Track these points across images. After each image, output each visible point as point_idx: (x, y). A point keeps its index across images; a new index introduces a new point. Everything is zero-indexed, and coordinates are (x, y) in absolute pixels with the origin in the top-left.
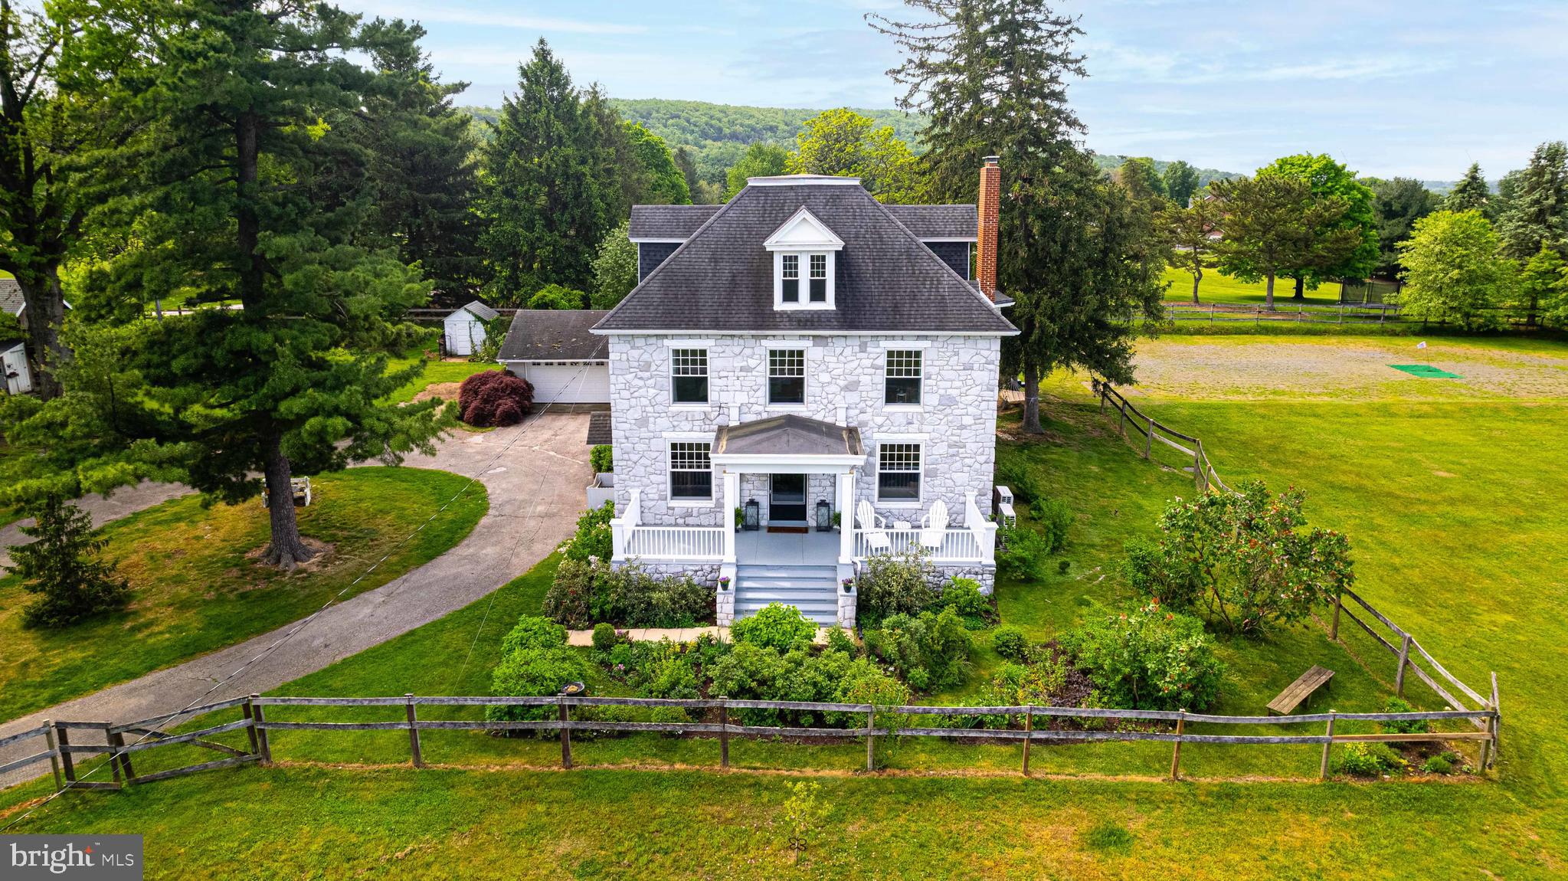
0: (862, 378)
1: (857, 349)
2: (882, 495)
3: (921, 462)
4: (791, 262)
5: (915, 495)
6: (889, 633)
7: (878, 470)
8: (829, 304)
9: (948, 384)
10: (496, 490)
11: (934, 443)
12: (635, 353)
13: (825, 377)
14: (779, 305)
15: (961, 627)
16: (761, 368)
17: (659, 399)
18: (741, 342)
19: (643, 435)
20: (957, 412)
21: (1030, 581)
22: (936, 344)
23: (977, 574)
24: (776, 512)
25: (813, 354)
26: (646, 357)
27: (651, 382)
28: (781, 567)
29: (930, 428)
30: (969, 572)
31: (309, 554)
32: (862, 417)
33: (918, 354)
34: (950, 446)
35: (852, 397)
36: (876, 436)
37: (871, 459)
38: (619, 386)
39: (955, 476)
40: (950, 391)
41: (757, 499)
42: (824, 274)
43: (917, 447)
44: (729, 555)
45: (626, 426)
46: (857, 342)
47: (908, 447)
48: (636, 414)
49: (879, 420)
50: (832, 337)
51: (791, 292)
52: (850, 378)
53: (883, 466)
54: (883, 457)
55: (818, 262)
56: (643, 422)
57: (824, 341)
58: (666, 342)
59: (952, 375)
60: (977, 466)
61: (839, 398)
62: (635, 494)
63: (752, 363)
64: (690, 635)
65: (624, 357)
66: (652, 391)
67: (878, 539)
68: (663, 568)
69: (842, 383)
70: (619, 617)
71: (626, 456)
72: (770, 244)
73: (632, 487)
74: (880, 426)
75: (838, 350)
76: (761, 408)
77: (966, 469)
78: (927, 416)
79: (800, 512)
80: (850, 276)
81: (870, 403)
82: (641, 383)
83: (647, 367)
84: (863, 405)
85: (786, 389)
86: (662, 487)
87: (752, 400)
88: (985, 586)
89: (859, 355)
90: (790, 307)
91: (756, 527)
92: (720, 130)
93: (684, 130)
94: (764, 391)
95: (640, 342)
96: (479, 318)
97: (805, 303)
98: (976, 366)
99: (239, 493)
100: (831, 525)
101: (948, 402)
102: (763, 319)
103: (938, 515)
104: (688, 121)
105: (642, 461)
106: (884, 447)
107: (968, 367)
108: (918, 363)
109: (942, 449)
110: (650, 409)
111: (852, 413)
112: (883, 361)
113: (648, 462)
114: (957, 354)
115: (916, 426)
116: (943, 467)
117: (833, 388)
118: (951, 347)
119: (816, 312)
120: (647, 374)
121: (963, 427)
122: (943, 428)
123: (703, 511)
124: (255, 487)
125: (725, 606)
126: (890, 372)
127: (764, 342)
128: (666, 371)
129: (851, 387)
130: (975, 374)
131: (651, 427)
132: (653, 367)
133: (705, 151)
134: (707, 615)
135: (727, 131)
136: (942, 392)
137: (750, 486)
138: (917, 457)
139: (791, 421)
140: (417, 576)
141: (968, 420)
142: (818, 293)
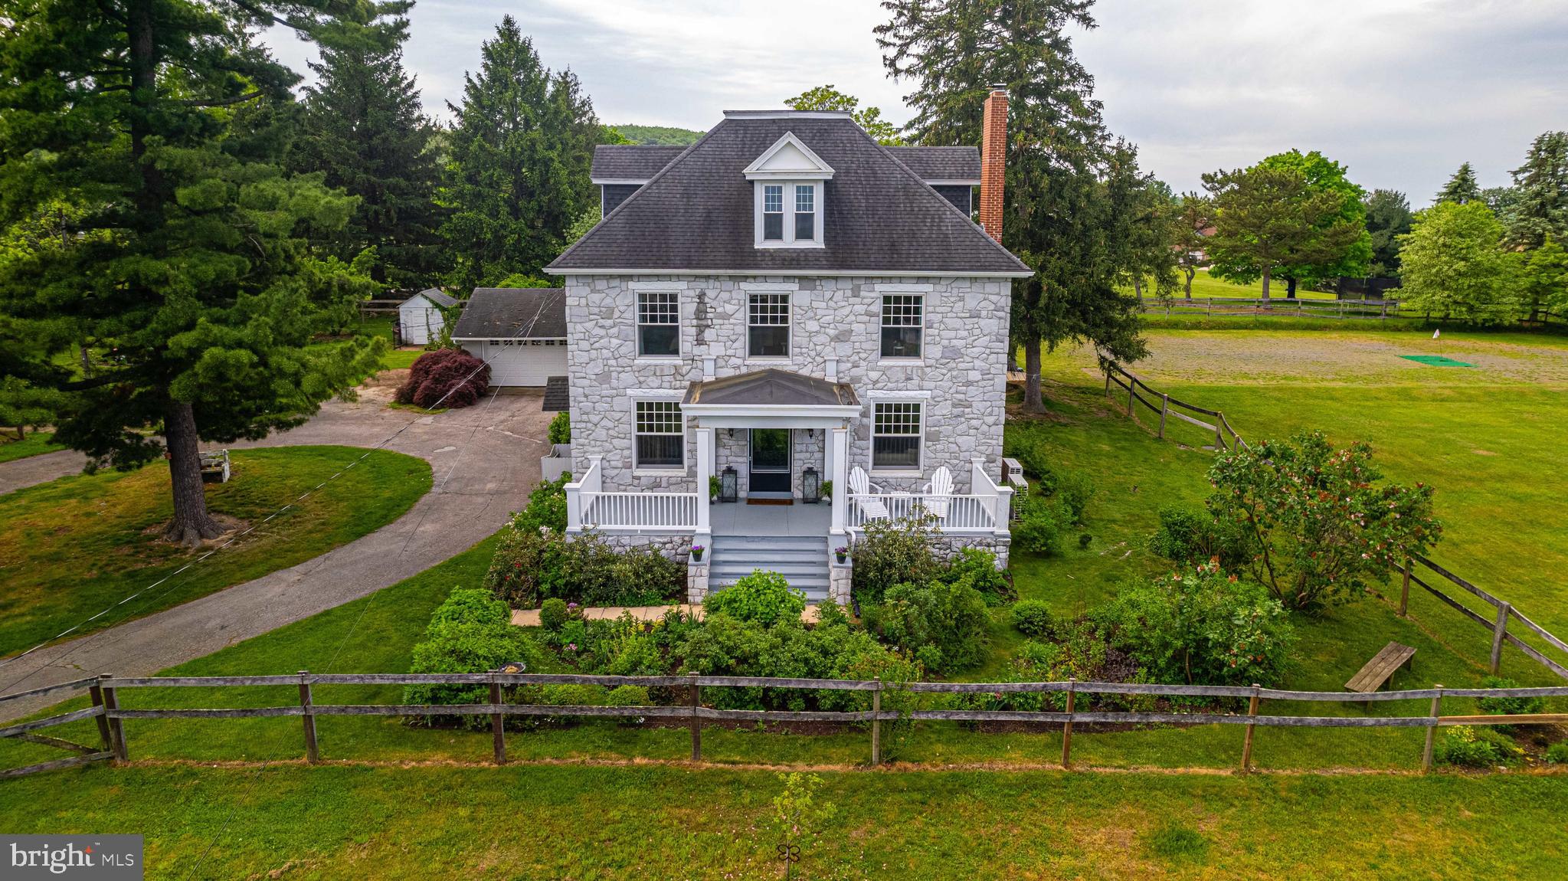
0: (855, 326)
1: (849, 293)
2: (877, 463)
3: (922, 424)
4: (774, 194)
5: (914, 462)
6: (893, 607)
7: (872, 434)
8: (818, 242)
9: (952, 334)
10: (444, 468)
11: (935, 402)
12: (596, 298)
13: (813, 326)
14: (760, 243)
15: (978, 602)
16: (740, 315)
17: (623, 350)
18: (717, 284)
19: (604, 393)
20: (962, 366)
21: (1048, 555)
22: (938, 287)
23: (988, 545)
24: (757, 483)
25: (799, 298)
26: (608, 301)
27: (615, 330)
28: (763, 538)
29: (932, 385)
30: (980, 544)
31: (218, 530)
32: (855, 372)
33: (918, 300)
34: (954, 406)
35: (844, 349)
36: (870, 393)
37: (865, 420)
38: (576, 336)
39: (960, 440)
40: (955, 342)
41: (735, 466)
42: (811, 207)
43: (917, 407)
44: (703, 526)
45: (586, 382)
46: (849, 285)
47: (907, 407)
48: (597, 368)
49: (874, 375)
50: (820, 278)
51: (774, 229)
52: (841, 327)
53: (878, 429)
54: (878, 419)
55: (804, 193)
56: (604, 377)
57: (811, 284)
58: (632, 285)
59: (958, 323)
60: (985, 428)
61: (828, 349)
62: (595, 462)
63: (729, 308)
64: (655, 614)
65: (583, 301)
66: (615, 342)
67: (875, 509)
68: (625, 540)
69: (832, 332)
70: (574, 592)
71: (585, 417)
72: (751, 171)
73: (594, 453)
74: (875, 382)
75: (828, 295)
76: (739, 362)
77: (972, 432)
78: (928, 370)
79: (784, 483)
80: (840, 213)
81: (863, 355)
82: (602, 332)
83: (609, 313)
84: (855, 358)
85: (769, 339)
86: (626, 453)
87: (730, 352)
88: (1000, 559)
89: (852, 300)
90: (773, 245)
91: (734, 499)
94: (743, 342)
95: (601, 284)
96: (437, 305)
97: (789, 241)
98: (984, 313)
99: (133, 456)
100: (821, 495)
101: (952, 354)
102: (743, 258)
103: (942, 481)
105: (603, 423)
106: (879, 408)
107: (975, 315)
108: (917, 311)
109: (945, 409)
110: (612, 362)
111: (843, 367)
112: (878, 307)
113: (610, 425)
114: (962, 299)
115: (916, 382)
116: (946, 429)
117: (821, 338)
118: (955, 291)
119: (802, 250)
120: (609, 322)
121: (969, 383)
122: (946, 384)
123: (673, 480)
124: (153, 450)
125: (698, 581)
126: (886, 321)
127: (743, 285)
128: (632, 316)
129: (842, 337)
130: (982, 322)
131: (614, 383)
132: (617, 314)
134: (675, 588)
136: (945, 342)
137: (727, 452)
138: (917, 419)
139: (773, 374)
140: (341, 554)
141: (974, 376)
142: (804, 229)
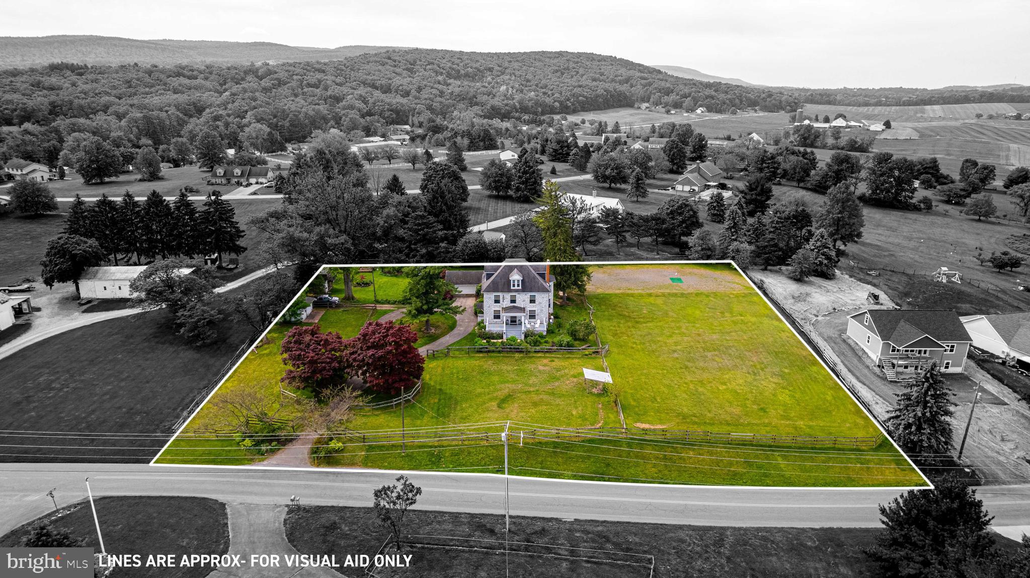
0: (526, 300)
1: (525, 295)
2: (529, 319)
3: (536, 313)
4: (514, 281)
5: (535, 319)
6: (529, 339)
8: (520, 288)
9: (540, 300)
11: (538, 310)
12: (488, 296)
13: (520, 299)
14: (512, 288)
15: (539, 339)
16: (509, 298)
17: (492, 303)
18: (506, 294)
19: (489, 309)
20: (542, 305)
21: (553, 332)
22: (538, 294)
23: (544, 331)
24: (511, 322)
25: (518, 296)
26: (490, 296)
27: (491, 300)
28: (513, 330)
29: (537, 307)
30: (542, 331)
31: (432, 330)
32: (526, 306)
33: (535, 295)
34: (541, 310)
35: (524, 303)
36: (528, 309)
37: (527, 313)
38: (485, 301)
39: (542, 315)
41: (508, 320)
42: (519, 283)
43: (535, 311)
44: (505, 328)
45: (486, 307)
48: (488, 305)
50: (521, 293)
51: (514, 286)
52: (524, 300)
53: (529, 314)
55: (518, 281)
56: (489, 307)
57: (519, 294)
58: (493, 294)
61: (522, 303)
62: (488, 319)
63: (507, 297)
64: (500, 341)
65: (486, 296)
67: (528, 326)
68: (494, 330)
69: (522, 300)
70: (489, 338)
71: (486, 313)
72: (510, 279)
73: (488, 317)
74: (529, 307)
75: (522, 295)
76: (509, 305)
77: (544, 314)
78: (537, 305)
79: (515, 322)
80: (524, 283)
82: (489, 301)
84: (526, 304)
85: (513, 301)
86: (492, 317)
87: (507, 303)
88: (545, 333)
90: (514, 288)
91: (509, 324)
92: (459, 71)
93: (436, 72)
94: (509, 302)
95: (489, 294)
97: (516, 288)
98: (547, 298)
100: (521, 324)
101: (540, 303)
102: (510, 291)
103: (539, 322)
104: (439, 67)
106: (529, 311)
108: (535, 297)
110: (490, 305)
111: (524, 305)
112: (529, 297)
113: (490, 313)
114: (544, 295)
115: (535, 307)
116: (539, 314)
118: (540, 294)
119: (518, 289)
121: (543, 307)
122: (539, 307)
123: (500, 321)
125: (505, 337)
127: (509, 294)
128: (493, 299)
130: (544, 299)
131: (491, 307)
132: (491, 298)
133: (450, 87)
134: (502, 338)
135: (462, 72)
137: (507, 318)
139: (514, 307)
142: (518, 285)
